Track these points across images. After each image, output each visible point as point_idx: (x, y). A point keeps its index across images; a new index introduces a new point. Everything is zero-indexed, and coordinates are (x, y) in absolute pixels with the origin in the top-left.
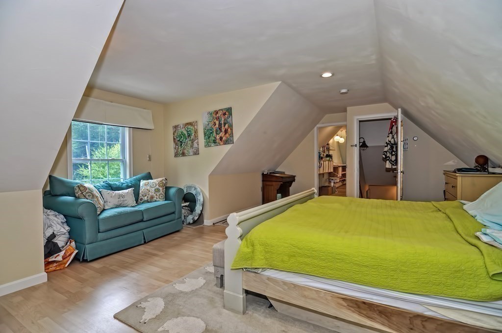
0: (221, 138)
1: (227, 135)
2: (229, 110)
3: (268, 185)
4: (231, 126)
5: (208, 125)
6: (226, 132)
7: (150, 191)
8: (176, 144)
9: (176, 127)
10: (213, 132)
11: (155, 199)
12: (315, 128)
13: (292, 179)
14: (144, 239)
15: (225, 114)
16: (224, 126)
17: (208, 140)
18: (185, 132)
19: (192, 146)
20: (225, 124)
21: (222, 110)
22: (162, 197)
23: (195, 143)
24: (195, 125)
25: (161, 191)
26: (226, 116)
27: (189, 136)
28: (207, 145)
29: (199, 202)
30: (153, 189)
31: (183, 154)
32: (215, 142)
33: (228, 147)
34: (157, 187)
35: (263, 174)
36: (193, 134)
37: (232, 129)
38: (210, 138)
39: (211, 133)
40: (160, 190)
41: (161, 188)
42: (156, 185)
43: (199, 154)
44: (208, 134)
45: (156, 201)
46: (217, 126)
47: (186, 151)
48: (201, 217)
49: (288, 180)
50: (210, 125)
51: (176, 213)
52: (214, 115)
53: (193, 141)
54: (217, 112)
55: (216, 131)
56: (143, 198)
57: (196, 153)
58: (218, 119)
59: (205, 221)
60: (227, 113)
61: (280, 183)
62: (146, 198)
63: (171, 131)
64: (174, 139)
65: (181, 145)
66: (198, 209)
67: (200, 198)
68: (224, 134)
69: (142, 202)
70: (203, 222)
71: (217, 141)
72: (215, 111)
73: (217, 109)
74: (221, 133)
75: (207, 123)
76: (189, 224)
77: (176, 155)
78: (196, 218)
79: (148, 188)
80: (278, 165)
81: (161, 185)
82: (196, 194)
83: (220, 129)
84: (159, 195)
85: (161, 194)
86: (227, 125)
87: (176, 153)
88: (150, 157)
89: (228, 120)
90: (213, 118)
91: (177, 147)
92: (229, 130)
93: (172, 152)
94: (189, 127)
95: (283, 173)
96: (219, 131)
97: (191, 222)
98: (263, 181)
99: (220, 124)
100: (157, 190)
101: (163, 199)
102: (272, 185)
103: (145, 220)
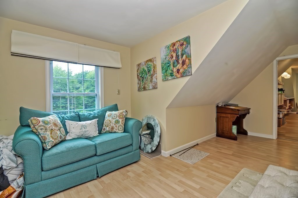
0: (178, 71)
1: (185, 66)
2: (187, 40)
3: (223, 117)
4: (189, 57)
5: (165, 59)
6: (184, 63)
7: (111, 122)
8: (139, 80)
9: (139, 65)
10: (170, 65)
11: (115, 130)
12: (275, 62)
13: (247, 111)
14: (97, 173)
15: (182, 45)
16: (182, 57)
17: (165, 74)
18: (146, 69)
19: (151, 81)
20: (182, 55)
21: (179, 41)
22: (121, 128)
23: (154, 77)
24: (154, 61)
25: (121, 122)
26: (184, 46)
27: (149, 71)
28: (165, 79)
29: (157, 133)
30: (114, 120)
31: (145, 89)
32: (172, 75)
33: (186, 79)
34: (118, 118)
35: (217, 107)
36: (152, 70)
37: (190, 60)
38: (167, 72)
39: (168, 66)
40: (119, 121)
41: (120, 120)
42: (117, 117)
43: (157, 88)
44: (165, 68)
45: (115, 132)
46: (174, 58)
47: (146, 86)
48: (159, 148)
49: (243, 113)
50: (167, 59)
51: (134, 145)
52: (171, 48)
53: (152, 76)
54: (174, 44)
55: (174, 63)
56: (106, 128)
57: (155, 88)
58: (175, 51)
59: (162, 151)
60: (185, 43)
61: (236, 116)
62: (107, 129)
63: (136, 69)
64: (138, 75)
65: (143, 80)
66: (156, 140)
67: (158, 130)
68: (181, 65)
69: (104, 131)
70: (161, 152)
71: (174, 74)
72: (173, 44)
73: (174, 41)
74: (178, 65)
75: (165, 57)
76: (148, 153)
77: (139, 90)
78: (154, 149)
79: (110, 119)
80: (231, 98)
81: (121, 116)
82: (154, 125)
83: (177, 61)
84: (119, 126)
85: (120, 125)
86: (185, 55)
87: (139, 87)
88: (119, 92)
89: (186, 50)
90: (170, 51)
91: (140, 82)
92: (187, 61)
93: (136, 87)
94: (150, 63)
95: (236, 106)
96: (176, 63)
97: (150, 151)
98: (217, 113)
99: (177, 56)
100: (117, 122)
101: (122, 130)
102: (227, 117)
103: (98, 154)
